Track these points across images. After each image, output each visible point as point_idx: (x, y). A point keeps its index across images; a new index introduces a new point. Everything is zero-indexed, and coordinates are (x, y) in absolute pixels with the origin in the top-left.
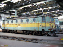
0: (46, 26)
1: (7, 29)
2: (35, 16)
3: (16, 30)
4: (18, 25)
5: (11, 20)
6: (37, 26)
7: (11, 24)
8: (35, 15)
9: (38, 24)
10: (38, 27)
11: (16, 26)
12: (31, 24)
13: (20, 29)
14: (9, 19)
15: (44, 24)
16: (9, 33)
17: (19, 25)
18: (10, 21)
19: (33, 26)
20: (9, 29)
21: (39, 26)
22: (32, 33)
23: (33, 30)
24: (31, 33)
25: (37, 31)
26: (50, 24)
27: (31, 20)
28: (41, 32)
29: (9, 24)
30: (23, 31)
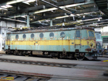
0: (82, 45)
1: (14, 49)
2: (64, 29)
3: (32, 51)
4: (34, 42)
5: (23, 34)
6: (68, 44)
7: (22, 41)
8: (64, 27)
9: (69, 40)
10: (69, 46)
11: (31, 44)
12: (57, 41)
13: (39, 49)
14: (19, 32)
15: (78, 42)
16: (19, 55)
17: (37, 42)
18: (21, 36)
19: (61, 44)
20: (18, 49)
21: (71, 44)
22: (59, 55)
23: (61, 50)
24: (57, 55)
25: (67, 52)
26: (87, 41)
27: (57, 34)
28: (73, 53)
29: (19, 40)
30: (44, 52)
